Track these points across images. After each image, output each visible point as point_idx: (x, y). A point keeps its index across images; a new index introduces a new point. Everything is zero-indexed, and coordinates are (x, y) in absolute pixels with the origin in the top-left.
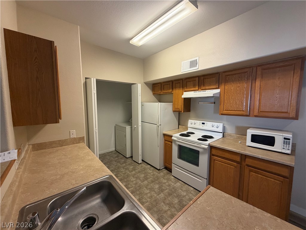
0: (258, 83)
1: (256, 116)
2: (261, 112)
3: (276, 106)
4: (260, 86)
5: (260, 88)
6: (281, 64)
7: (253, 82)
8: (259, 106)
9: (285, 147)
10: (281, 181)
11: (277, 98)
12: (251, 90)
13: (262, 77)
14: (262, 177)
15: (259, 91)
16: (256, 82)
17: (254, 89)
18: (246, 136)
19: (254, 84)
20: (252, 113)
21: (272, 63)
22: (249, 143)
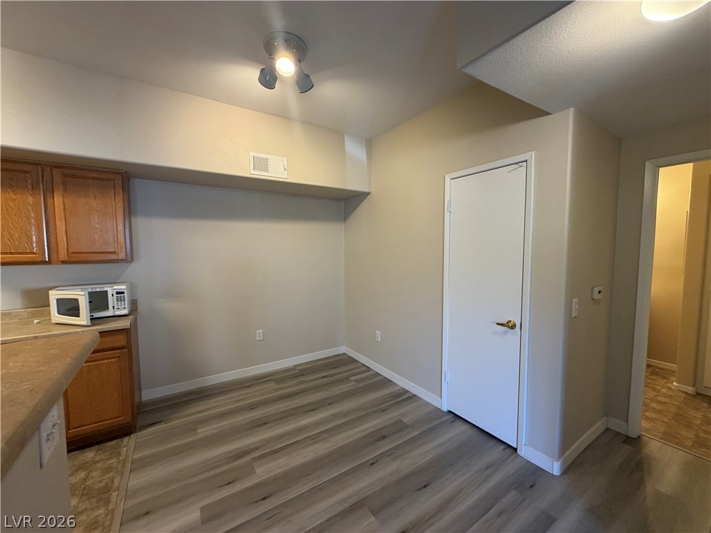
0: (58, 200)
1: (64, 262)
2: (72, 253)
3: (97, 243)
4: (64, 204)
5: (64, 209)
6: (95, 175)
7: (48, 195)
8: (67, 244)
9: (120, 307)
10: (117, 357)
11: (96, 229)
12: (45, 212)
13: (65, 190)
14: (89, 366)
15: (63, 216)
16: (55, 197)
17: (52, 208)
18: (49, 306)
19: (50, 201)
20: (54, 256)
21: (80, 169)
22: (56, 317)
